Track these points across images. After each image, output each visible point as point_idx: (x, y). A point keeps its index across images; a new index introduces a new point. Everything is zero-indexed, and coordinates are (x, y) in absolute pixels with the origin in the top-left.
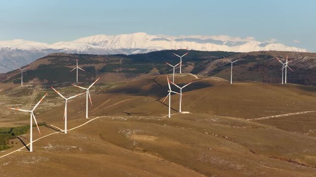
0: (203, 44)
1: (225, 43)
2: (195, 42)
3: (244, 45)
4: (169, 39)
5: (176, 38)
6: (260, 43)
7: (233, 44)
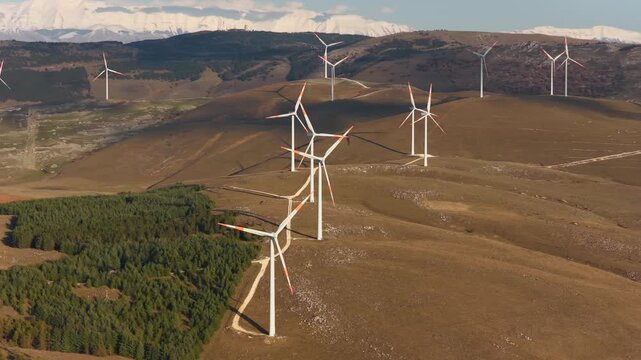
0: (202, 18)
1: (244, 15)
2: (184, 13)
3: (282, 19)
4: (131, 8)
5: (145, 7)
6: (314, 14)
7: (261, 16)
